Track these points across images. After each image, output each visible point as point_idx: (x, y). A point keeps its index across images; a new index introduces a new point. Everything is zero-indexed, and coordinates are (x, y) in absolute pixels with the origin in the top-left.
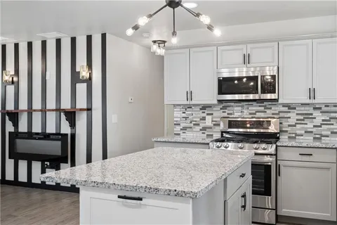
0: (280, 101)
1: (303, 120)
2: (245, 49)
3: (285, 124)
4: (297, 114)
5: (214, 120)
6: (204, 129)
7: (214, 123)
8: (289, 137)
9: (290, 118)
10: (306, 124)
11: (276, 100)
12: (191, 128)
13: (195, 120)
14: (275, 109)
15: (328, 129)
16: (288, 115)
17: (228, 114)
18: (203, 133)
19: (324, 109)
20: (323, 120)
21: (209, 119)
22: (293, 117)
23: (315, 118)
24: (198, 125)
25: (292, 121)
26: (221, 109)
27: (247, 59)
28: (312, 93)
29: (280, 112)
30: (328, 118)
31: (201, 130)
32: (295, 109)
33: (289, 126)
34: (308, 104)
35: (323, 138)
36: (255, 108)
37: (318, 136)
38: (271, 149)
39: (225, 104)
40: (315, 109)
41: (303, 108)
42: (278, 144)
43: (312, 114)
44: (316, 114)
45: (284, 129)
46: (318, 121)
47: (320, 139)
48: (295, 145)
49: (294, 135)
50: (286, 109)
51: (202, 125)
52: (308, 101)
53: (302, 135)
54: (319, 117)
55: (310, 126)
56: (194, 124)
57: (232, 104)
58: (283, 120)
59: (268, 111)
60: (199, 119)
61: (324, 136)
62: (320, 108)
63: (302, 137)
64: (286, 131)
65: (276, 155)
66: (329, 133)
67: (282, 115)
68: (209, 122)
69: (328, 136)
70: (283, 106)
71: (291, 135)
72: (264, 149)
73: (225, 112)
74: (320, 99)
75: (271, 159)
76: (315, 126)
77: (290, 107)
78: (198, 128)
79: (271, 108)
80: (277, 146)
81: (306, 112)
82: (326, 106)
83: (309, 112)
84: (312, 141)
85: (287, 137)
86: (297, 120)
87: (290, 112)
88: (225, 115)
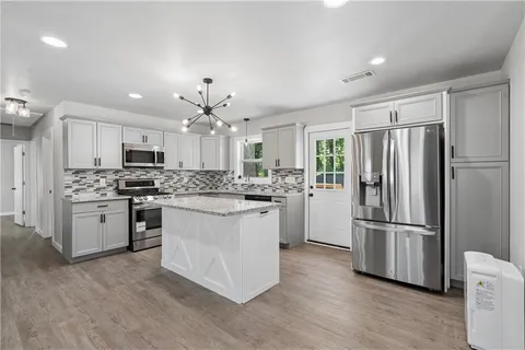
2: (145, 132)
5: (108, 181)
6: (98, 189)
7: (108, 184)
12: (85, 189)
13: (88, 182)
18: (97, 193)
19: (178, 173)
23: (174, 178)
24: (92, 186)
27: (145, 139)
28: (181, 164)
30: (180, 179)
31: (95, 190)
36: (139, 172)
40: (174, 173)
44: (174, 176)
51: (96, 186)
56: (88, 186)
60: (93, 182)
68: (102, 183)
78: (92, 189)
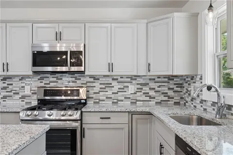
0: (86, 73)
1: (105, 88)
2: (60, 28)
3: (91, 92)
4: (101, 84)
5: (32, 89)
6: (23, 97)
7: (33, 92)
8: (94, 103)
9: (95, 87)
10: (107, 91)
11: (83, 72)
12: (11, 96)
13: (14, 89)
14: (84, 80)
15: (123, 95)
16: (94, 84)
17: (45, 84)
18: (22, 101)
19: (120, 80)
20: (119, 89)
21: (27, 88)
22: (97, 86)
23: (113, 87)
24: (18, 93)
25: (96, 90)
26: (39, 79)
28: (111, 67)
29: (87, 82)
30: (123, 87)
31: (20, 98)
32: (98, 79)
33: (95, 93)
34: (108, 76)
35: (119, 102)
37: (115, 101)
38: (77, 115)
39: (42, 75)
40: (113, 79)
41: (104, 79)
42: (83, 110)
43: (111, 84)
44: (114, 83)
45: (90, 96)
46: (115, 89)
47: (117, 103)
48: (96, 111)
49: (98, 101)
50: (92, 80)
51: (21, 94)
52: (108, 73)
53: (104, 101)
54: (116, 86)
55: (109, 93)
56: (14, 93)
57: (49, 75)
58: (90, 89)
59: (78, 82)
60: (18, 89)
61: (120, 101)
62: (117, 79)
63: (103, 102)
64: (92, 98)
65: (81, 120)
66: (123, 98)
67: (89, 84)
68: (27, 91)
69: (122, 101)
70: (90, 78)
71: (96, 101)
72: (70, 115)
73: (42, 82)
74: (117, 72)
75: (77, 124)
76: (113, 93)
77: (95, 78)
78: (17, 97)
79: (80, 79)
80: (82, 112)
81: (107, 82)
82: (121, 78)
83: (109, 82)
84: (111, 105)
85: (93, 102)
86: (101, 88)
87: (95, 82)
88: (42, 85)
